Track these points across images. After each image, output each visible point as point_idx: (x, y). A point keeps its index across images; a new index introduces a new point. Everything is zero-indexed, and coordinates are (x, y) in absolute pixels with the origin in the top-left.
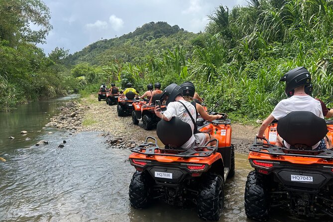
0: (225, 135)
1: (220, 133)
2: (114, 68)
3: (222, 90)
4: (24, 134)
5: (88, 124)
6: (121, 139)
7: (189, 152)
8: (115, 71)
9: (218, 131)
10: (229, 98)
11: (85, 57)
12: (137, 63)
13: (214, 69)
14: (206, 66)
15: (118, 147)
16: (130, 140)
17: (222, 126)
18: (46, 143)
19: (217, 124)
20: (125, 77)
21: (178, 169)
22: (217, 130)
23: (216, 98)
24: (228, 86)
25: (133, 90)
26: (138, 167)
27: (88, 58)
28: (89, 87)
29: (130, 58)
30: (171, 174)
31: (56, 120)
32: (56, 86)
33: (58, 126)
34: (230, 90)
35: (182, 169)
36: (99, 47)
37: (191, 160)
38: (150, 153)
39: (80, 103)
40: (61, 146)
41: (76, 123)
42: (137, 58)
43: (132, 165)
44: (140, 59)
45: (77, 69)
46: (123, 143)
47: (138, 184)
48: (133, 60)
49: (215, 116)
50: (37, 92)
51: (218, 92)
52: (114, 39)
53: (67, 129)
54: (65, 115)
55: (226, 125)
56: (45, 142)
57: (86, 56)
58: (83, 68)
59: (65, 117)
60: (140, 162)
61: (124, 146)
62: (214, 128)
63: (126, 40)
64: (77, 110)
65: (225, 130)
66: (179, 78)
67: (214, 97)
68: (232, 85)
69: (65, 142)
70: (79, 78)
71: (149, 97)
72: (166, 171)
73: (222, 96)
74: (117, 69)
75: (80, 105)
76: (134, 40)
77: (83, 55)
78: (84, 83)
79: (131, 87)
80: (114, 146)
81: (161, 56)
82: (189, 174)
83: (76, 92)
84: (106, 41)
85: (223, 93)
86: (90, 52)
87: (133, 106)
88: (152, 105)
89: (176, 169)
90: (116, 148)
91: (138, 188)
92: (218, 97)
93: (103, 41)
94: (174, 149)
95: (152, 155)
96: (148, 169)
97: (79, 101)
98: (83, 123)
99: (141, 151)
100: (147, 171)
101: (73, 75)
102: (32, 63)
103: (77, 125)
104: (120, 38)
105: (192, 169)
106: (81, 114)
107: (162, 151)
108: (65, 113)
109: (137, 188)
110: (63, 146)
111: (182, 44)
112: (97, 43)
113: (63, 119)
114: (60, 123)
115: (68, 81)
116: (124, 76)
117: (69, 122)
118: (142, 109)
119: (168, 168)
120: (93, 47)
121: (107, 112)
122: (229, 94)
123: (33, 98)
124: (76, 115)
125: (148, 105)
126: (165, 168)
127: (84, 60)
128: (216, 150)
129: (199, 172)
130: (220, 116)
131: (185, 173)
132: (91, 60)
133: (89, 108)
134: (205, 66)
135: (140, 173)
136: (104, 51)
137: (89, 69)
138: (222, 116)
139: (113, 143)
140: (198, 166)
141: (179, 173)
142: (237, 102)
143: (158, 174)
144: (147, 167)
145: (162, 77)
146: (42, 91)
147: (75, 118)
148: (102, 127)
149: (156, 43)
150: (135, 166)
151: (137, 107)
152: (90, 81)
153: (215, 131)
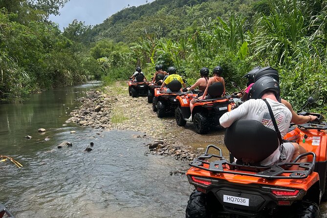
0: (318, 144)
1: (311, 142)
2: (146, 46)
3: (302, 76)
4: (42, 132)
5: (118, 121)
6: (162, 143)
7: (273, 171)
8: (147, 51)
9: (308, 139)
10: (312, 87)
11: (107, 31)
12: (176, 39)
13: (289, 46)
14: (277, 41)
15: (159, 153)
16: (174, 145)
17: (314, 132)
18: (70, 145)
19: (306, 128)
20: (162, 59)
21: (257, 193)
22: (306, 137)
23: (292, 88)
24: (310, 72)
25: (178, 77)
26: (199, 186)
27: (112, 33)
28: (114, 72)
29: (165, 31)
30: (247, 200)
31: (77, 115)
32: (73, 70)
33: (81, 122)
34: (313, 77)
35: (264, 194)
36: (125, 18)
37: (278, 183)
38: (216, 169)
39: (104, 92)
40: (89, 150)
41: (104, 119)
42: (174, 32)
43: (191, 183)
44: (179, 32)
45: (97, 48)
46: (165, 148)
47: (198, 208)
48: (170, 34)
49: (307, 117)
50: (51, 77)
51: (296, 80)
52: (144, 6)
53: (93, 127)
54: (88, 109)
55: (319, 130)
56: (68, 144)
57: (109, 29)
58: (105, 47)
59: (88, 111)
60: (202, 180)
61: (166, 152)
62: (302, 134)
63: (160, 6)
64: (101, 102)
65: (319, 138)
66: (235, 59)
67: (289, 87)
68: (317, 68)
69: (92, 144)
70: (101, 59)
71: (202, 88)
72: (239, 196)
73: (301, 84)
74: (149, 47)
75: (105, 95)
76: (170, 6)
77: (105, 29)
78: (106, 67)
79: (175, 73)
80: (155, 152)
81: (210, 28)
82: (273, 201)
83: (97, 78)
84: (133, 9)
85: (303, 81)
86: (113, 24)
87: (178, 101)
88: (206, 99)
89: (255, 193)
90: (156, 154)
91: (199, 213)
92: (296, 86)
93: (129, 9)
94: (251, 165)
95: (219, 172)
96: (214, 191)
97: (103, 90)
98: (111, 120)
99: (202, 166)
100: (211, 192)
101: (93, 56)
102: (44, 41)
103: (104, 122)
104: (152, 4)
105: (278, 195)
106: (107, 107)
107: (233, 168)
108: (88, 106)
109: (196, 214)
110: (91, 150)
111: (237, 10)
112: (122, 11)
113: (86, 113)
114: (83, 119)
115: (87, 64)
116: (160, 57)
117: (95, 118)
118: (191, 105)
119: (242, 191)
120: (118, 18)
121: (140, 105)
122: (313, 83)
123: (46, 85)
124: (102, 109)
125: (201, 98)
126: (238, 190)
127: (106, 36)
128: (312, 168)
129: (290, 200)
130: (314, 117)
131: (268, 199)
132: (115, 35)
133: (116, 99)
134: (275, 42)
135: (200, 193)
136: (131, 23)
137: (113, 48)
138: (315, 117)
139: (152, 147)
140: (287, 192)
141: (259, 199)
142: (323, 94)
143: (227, 199)
144: (211, 187)
145: (211, 57)
146: (56, 77)
147: (100, 112)
148: (136, 125)
149: (201, 9)
150: (196, 186)
151: (184, 101)
152: (114, 63)
153: (302, 139)
